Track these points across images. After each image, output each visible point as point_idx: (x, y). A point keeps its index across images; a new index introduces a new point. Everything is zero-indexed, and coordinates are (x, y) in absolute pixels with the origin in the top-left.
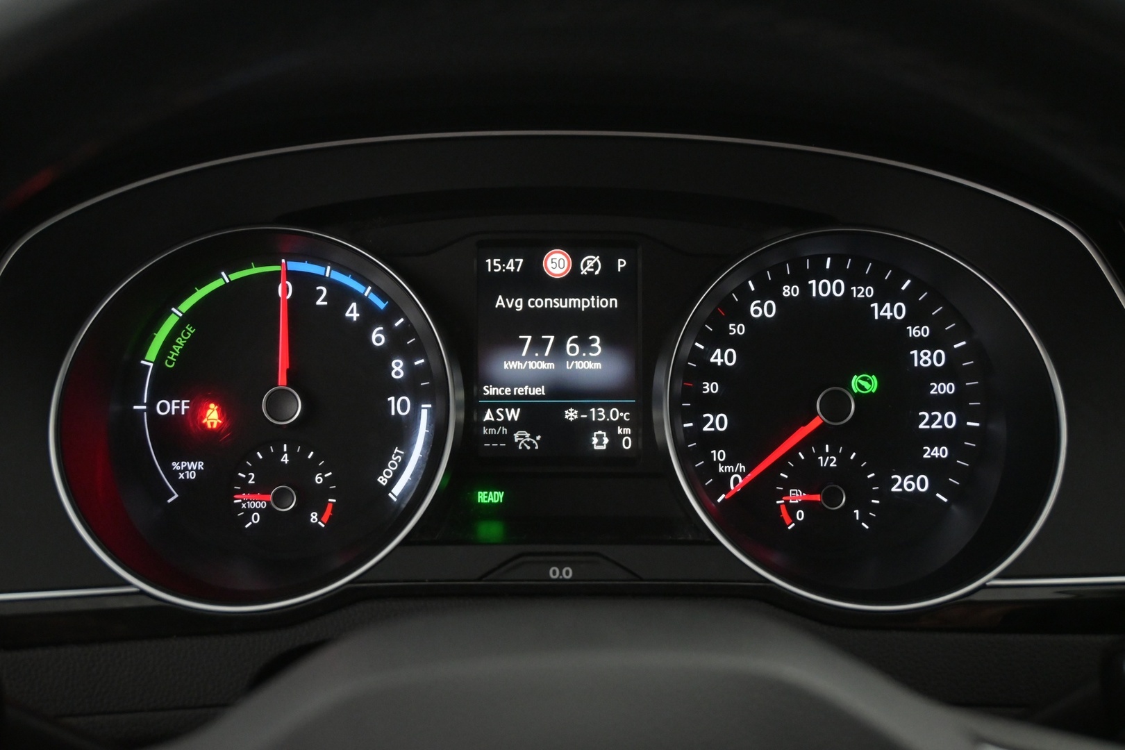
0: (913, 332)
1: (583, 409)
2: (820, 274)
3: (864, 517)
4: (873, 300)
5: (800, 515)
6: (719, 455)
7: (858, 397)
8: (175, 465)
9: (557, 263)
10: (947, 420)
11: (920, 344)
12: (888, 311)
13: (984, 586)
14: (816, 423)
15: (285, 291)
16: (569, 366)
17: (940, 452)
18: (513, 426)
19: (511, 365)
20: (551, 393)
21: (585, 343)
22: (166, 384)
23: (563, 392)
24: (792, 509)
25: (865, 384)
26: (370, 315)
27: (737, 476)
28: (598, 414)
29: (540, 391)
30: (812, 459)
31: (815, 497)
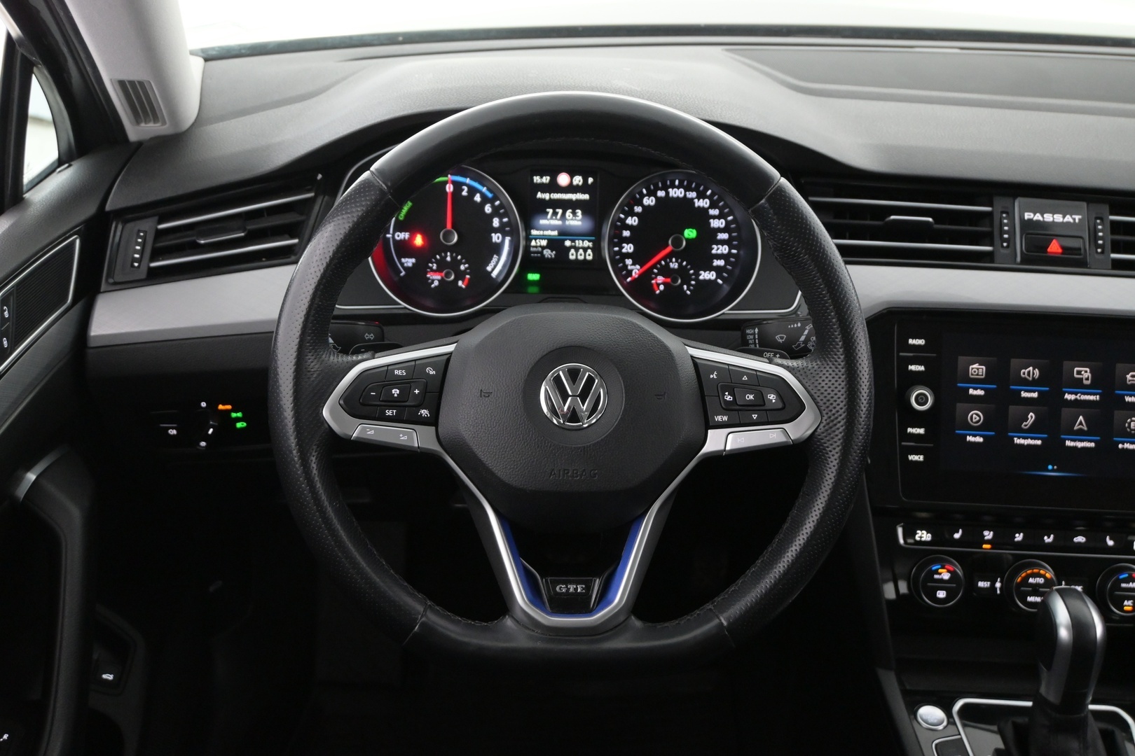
0: (712, 212)
1: (573, 241)
2: (673, 186)
3: (688, 289)
4: (696, 198)
5: (662, 287)
6: (629, 262)
7: (687, 240)
8: (403, 260)
9: (563, 179)
10: (724, 249)
11: (714, 217)
12: (703, 203)
13: (723, 314)
14: (670, 248)
15: (449, 188)
16: (567, 223)
17: (721, 263)
18: (543, 248)
19: (543, 222)
20: (560, 234)
21: (574, 214)
22: (400, 227)
23: (565, 233)
24: (658, 285)
25: (690, 233)
26: (485, 200)
27: (636, 270)
28: (579, 243)
29: (556, 233)
30: (667, 264)
31: (669, 280)
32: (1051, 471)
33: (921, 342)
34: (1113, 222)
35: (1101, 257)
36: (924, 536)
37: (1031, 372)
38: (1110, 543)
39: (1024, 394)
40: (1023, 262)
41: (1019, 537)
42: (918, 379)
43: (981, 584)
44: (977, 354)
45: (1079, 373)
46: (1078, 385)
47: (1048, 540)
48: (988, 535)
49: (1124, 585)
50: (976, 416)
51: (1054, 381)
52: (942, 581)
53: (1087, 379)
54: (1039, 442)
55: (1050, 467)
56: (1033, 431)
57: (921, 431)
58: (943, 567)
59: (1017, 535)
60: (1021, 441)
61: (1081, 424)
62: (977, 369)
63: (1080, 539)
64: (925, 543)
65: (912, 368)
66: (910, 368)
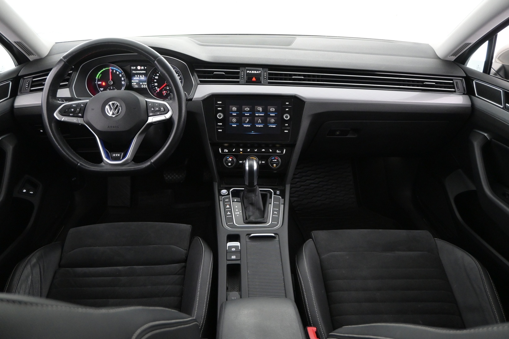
1: (142, 83)
5: (165, 94)
6: (156, 88)
8: (100, 89)
9: (139, 68)
14: (166, 84)
15: (111, 71)
16: (141, 78)
18: (135, 85)
19: (134, 78)
20: (139, 81)
21: (142, 76)
22: (99, 80)
23: (140, 81)
24: (164, 93)
26: (120, 73)
27: (158, 90)
28: (144, 83)
29: (138, 81)
30: (166, 88)
31: (166, 92)
32: (253, 133)
33: (221, 102)
34: (269, 73)
35: (266, 81)
36: (226, 151)
37: (247, 109)
38: (271, 151)
39: (246, 114)
40: (246, 83)
41: (249, 150)
42: (220, 111)
43: (240, 162)
44: (234, 105)
45: (259, 109)
46: (259, 111)
47: (256, 150)
48: (241, 150)
49: (273, 160)
50: (234, 120)
51: (253, 111)
52: (230, 161)
53: (261, 110)
54: (250, 126)
55: (252, 132)
56: (248, 123)
57: (221, 124)
58: (230, 158)
60: (246, 126)
61: (260, 121)
62: (234, 109)
63: (263, 150)
64: (227, 152)
65: (219, 109)
66: (218, 109)
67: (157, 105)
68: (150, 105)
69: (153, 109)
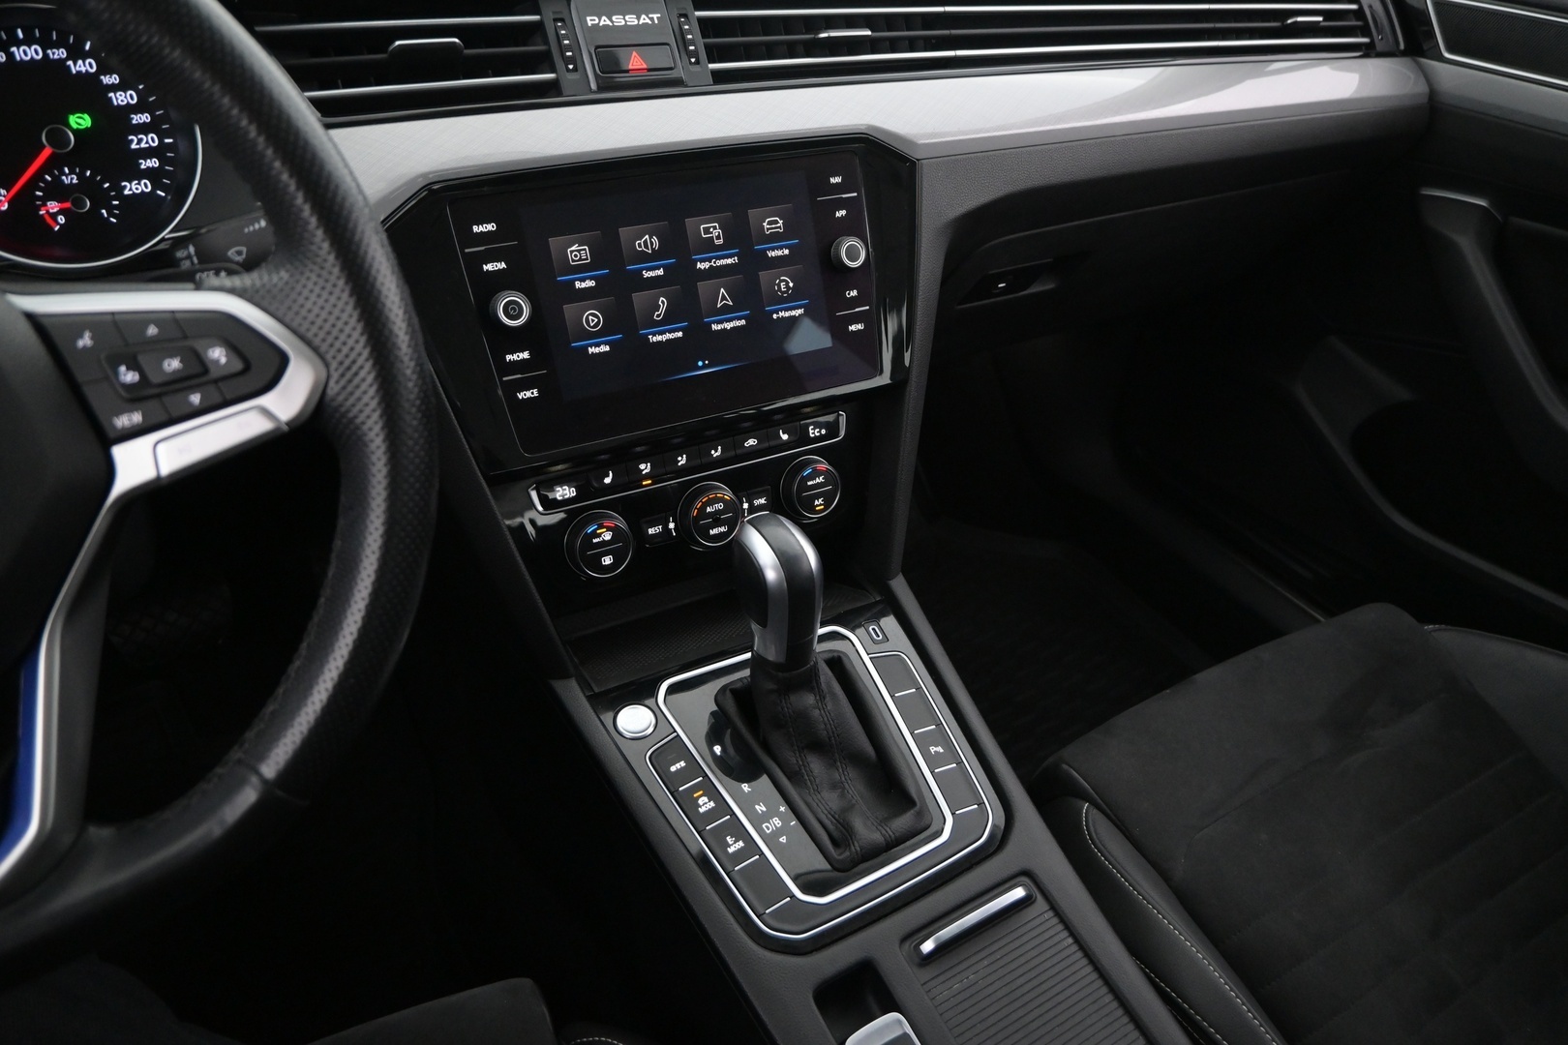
0: (107, 80)
2: (18, 43)
3: (110, 214)
4: (67, 59)
5: (61, 219)
7: (76, 132)
10: (151, 140)
11: (114, 88)
12: (84, 66)
13: (163, 239)
14: (48, 151)
17: (153, 163)
24: (54, 216)
25: (81, 121)
30: (57, 180)
31: (68, 205)
32: (703, 369)
33: (490, 227)
34: (700, 20)
35: (697, 68)
36: (564, 492)
37: (647, 242)
38: (785, 437)
39: (647, 274)
40: (601, 89)
41: (682, 460)
42: (500, 283)
43: (651, 531)
44: (572, 228)
45: (707, 231)
46: (708, 246)
48: (645, 468)
49: (809, 483)
50: (592, 318)
51: (678, 248)
52: (604, 543)
53: (718, 238)
54: (680, 334)
55: (700, 363)
56: (669, 319)
57: (526, 355)
58: (601, 526)
59: (680, 458)
60: (659, 338)
61: (724, 298)
62: (577, 252)
63: (752, 442)
64: (570, 501)
65: (489, 267)
66: (485, 268)
67: (152, 330)
68: (85, 341)
69: (129, 377)
